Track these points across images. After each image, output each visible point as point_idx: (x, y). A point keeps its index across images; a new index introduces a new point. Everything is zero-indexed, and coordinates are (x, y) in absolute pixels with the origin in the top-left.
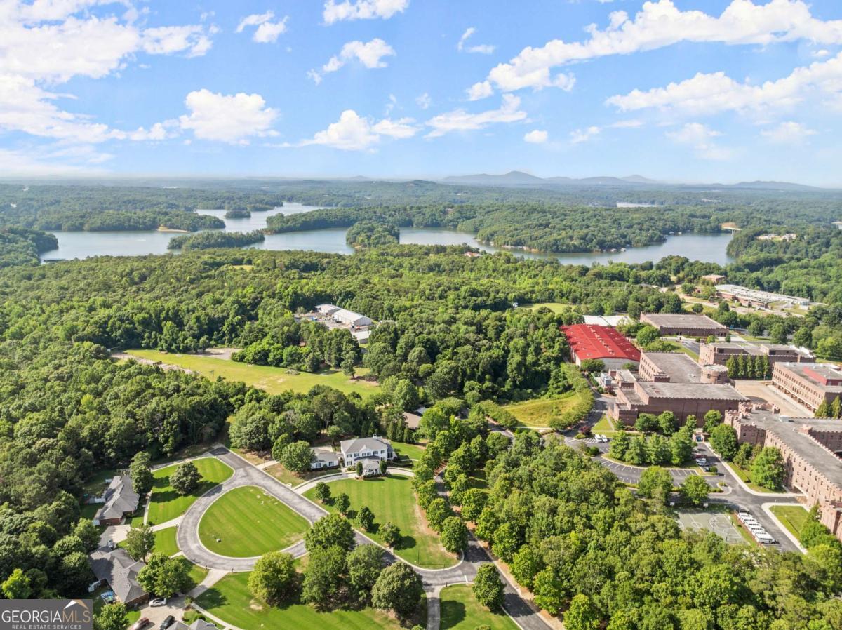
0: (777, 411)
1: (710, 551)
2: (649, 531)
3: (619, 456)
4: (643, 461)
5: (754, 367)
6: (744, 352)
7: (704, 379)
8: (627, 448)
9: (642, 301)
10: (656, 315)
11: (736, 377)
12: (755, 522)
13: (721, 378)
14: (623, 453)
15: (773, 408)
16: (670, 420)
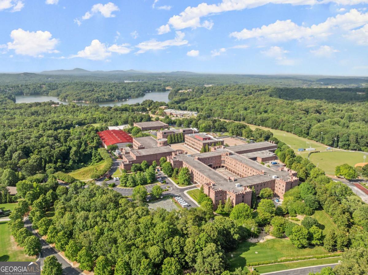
0: (186, 153)
1: (160, 217)
2: (135, 215)
3: (124, 185)
4: (135, 184)
5: (178, 138)
6: (174, 132)
7: (159, 145)
8: (127, 181)
9: (134, 118)
10: (140, 123)
11: (172, 143)
12: (181, 200)
13: (165, 144)
14: (126, 183)
15: (185, 152)
16: (146, 165)
